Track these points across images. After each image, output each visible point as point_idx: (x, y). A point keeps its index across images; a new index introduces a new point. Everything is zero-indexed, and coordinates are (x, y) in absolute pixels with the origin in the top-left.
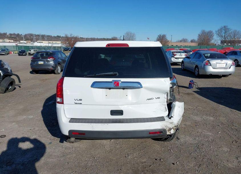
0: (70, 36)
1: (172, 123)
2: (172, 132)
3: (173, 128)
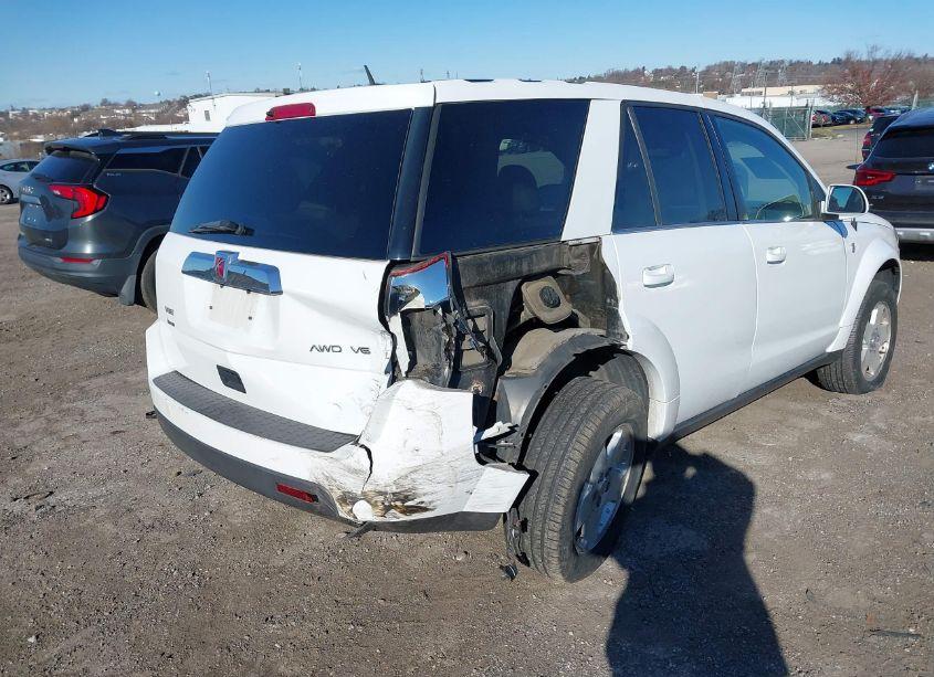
0: (864, 58)
1: (356, 472)
2: (364, 512)
3: (365, 497)
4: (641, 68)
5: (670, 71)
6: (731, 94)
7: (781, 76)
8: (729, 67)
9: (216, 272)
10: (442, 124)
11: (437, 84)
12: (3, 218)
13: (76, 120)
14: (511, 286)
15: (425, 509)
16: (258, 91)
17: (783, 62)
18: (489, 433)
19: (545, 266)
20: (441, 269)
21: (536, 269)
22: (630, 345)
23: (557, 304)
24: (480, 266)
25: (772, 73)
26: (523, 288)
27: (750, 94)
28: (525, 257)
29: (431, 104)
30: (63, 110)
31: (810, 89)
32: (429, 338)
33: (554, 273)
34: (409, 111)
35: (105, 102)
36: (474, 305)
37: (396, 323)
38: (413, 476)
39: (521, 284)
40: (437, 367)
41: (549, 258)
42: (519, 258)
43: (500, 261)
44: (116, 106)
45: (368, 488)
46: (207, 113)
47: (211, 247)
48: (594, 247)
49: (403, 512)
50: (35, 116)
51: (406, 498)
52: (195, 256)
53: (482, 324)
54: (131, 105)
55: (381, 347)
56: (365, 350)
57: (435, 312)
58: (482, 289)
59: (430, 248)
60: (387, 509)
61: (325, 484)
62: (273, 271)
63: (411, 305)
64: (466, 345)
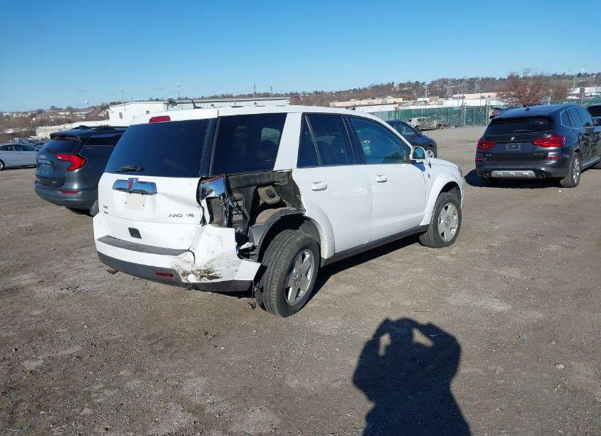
1: (188, 262)
2: (192, 279)
3: (192, 272)
4: (391, 83)
5: (409, 84)
6: (447, 98)
7: (477, 87)
8: (445, 81)
9: (129, 188)
10: (221, 125)
11: (220, 109)
12: (3, 178)
13: (34, 119)
14: (253, 188)
15: (218, 278)
16: (151, 100)
17: (477, 78)
18: (243, 247)
19: (267, 180)
20: (221, 180)
21: (263, 182)
22: (306, 214)
23: (273, 196)
24: (238, 180)
25: (471, 85)
26: (259, 190)
27: (457, 98)
28: (258, 177)
29: (216, 117)
30: (26, 113)
31: (493, 94)
32: (218, 209)
33: (272, 184)
34: (207, 120)
35: (53, 108)
36: (236, 195)
37: (204, 203)
38: (212, 263)
39: (257, 188)
40: (222, 221)
41: (269, 178)
42: (255, 177)
43: (247, 178)
44: (60, 110)
45: (194, 269)
46: (121, 114)
47: (126, 177)
48: (289, 173)
49: (208, 278)
50: (7, 117)
51: (209, 272)
52: (118, 181)
53: (240, 203)
54: (70, 109)
55: (198, 213)
56: (192, 215)
57: (220, 198)
58: (239, 189)
59: (217, 172)
60: (202, 277)
61: (176, 269)
62: (153, 185)
63: (210, 196)
64: (234, 212)
